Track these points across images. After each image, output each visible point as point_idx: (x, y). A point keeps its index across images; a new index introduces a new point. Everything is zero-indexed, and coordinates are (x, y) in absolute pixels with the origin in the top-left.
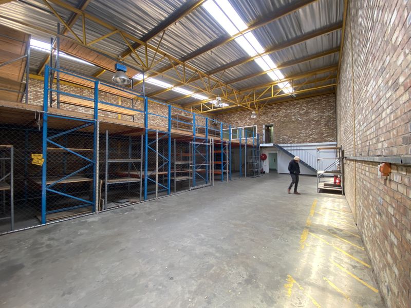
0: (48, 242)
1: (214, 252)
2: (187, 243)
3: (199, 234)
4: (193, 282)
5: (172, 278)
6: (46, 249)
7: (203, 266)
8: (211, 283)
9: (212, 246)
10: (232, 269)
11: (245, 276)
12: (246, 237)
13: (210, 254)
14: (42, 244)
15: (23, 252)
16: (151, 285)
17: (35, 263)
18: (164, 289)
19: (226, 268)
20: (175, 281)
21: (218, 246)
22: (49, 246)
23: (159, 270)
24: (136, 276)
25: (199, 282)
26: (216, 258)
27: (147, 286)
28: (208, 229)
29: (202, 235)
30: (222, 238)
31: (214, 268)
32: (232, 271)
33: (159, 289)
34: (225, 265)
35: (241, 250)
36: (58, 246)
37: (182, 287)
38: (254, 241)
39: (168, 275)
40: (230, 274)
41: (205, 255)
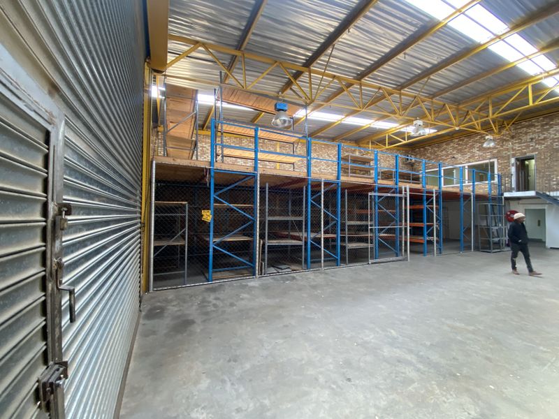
0: (214, 302)
1: (414, 361)
2: (370, 337)
3: (388, 329)
4: (381, 394)
5: (349, 380)
6: (213, 309)
7: (396, 377)
8: (412, 405)
9: (411, 351)
10: (449, 397)
11: (473, 413)
12: (475, 352)
13: (409, 363)
14: (209, 302)
15: (194, 307)
16: (321, 379)
17: (204, 321)
18: (339, 390)
19: (438, 391)
20: (353, 385)
21: (421, 353)
22: (215, 305)
23: (331, 363)
24: (303, 362)
25: (391, 397)
26: (418, 370)
27: (317, 379)
28: (403, 324)
29: (392, 331)
30: (428, 343)
31: (416, 385)
32: (448, 399)
33: (333, 389)
34: (435, 386)
35: (465, 371)
36: (222, 307)
37: (365, 397)
38: (491, 362)
39: (344, 374)
40: (445, 402)
41: (399, 361)
